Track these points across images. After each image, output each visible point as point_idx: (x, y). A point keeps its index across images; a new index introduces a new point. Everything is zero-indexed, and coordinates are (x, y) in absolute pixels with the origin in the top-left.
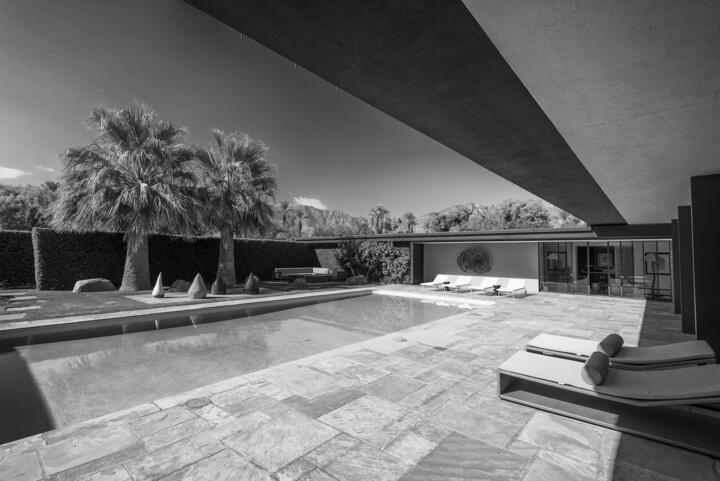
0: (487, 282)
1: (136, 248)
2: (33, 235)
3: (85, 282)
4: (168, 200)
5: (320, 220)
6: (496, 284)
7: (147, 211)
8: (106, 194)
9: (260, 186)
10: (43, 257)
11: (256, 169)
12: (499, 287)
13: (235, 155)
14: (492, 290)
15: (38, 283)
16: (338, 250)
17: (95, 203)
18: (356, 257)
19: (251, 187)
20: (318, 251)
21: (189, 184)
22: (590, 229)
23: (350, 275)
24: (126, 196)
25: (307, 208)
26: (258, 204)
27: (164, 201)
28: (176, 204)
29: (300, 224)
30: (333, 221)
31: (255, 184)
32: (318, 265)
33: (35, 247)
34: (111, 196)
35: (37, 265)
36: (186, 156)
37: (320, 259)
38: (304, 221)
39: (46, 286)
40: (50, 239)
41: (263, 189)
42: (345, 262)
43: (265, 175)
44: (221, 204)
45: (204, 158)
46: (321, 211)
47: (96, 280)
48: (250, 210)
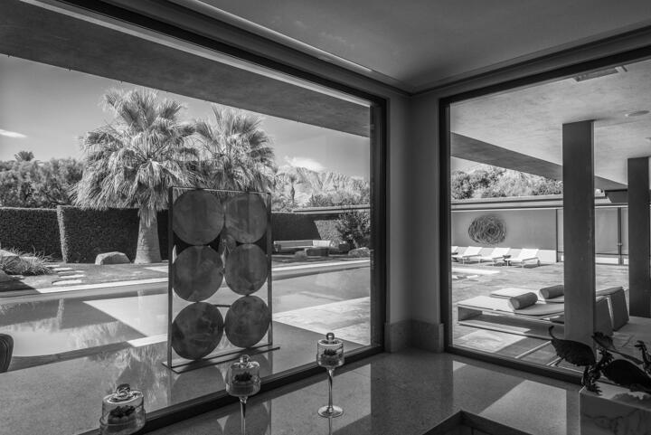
0: (498, 252)
1: (148, 222)
2: (58, 213)
3: (106, 255)
4: (177, 176)
5: (315, 185)
6: (505, 254)
7: (160, 187)
8: (125, 174)
9: (259, 158)
10: (68, 232)
11: (254, 140)
12: (509, 257)
13: (234, 128)
14: (501, 261)
15: (65, 256)
16: (340, 221)
17: (116, 182)
18: (359, 228)
19: (250, 160)
20: (318, 223)
21: (192, 158)
22: (603, 194)
23: (353, 247)
24: (142, 175)
25: (298, 170)
26: (258, 176)
27: (174, 178)
28: (185, 180)
29: (293, 191)
30: (331, 186)
31: (253, 155)
32: (318, 237)
33: (61, 223)
34: (130, 175)
35: (63, 240)
36: (188, 131)
37: (319, 231)
38: (297, 187)
39: (71, 259)
40: (74, 216)
41: (262, 160)
42: (347, 234)
43: (263, 146)
44: (224, 178)
45: (204, 132)
46: (316, 174)
47: (115, 253)
48: (250, 183)
